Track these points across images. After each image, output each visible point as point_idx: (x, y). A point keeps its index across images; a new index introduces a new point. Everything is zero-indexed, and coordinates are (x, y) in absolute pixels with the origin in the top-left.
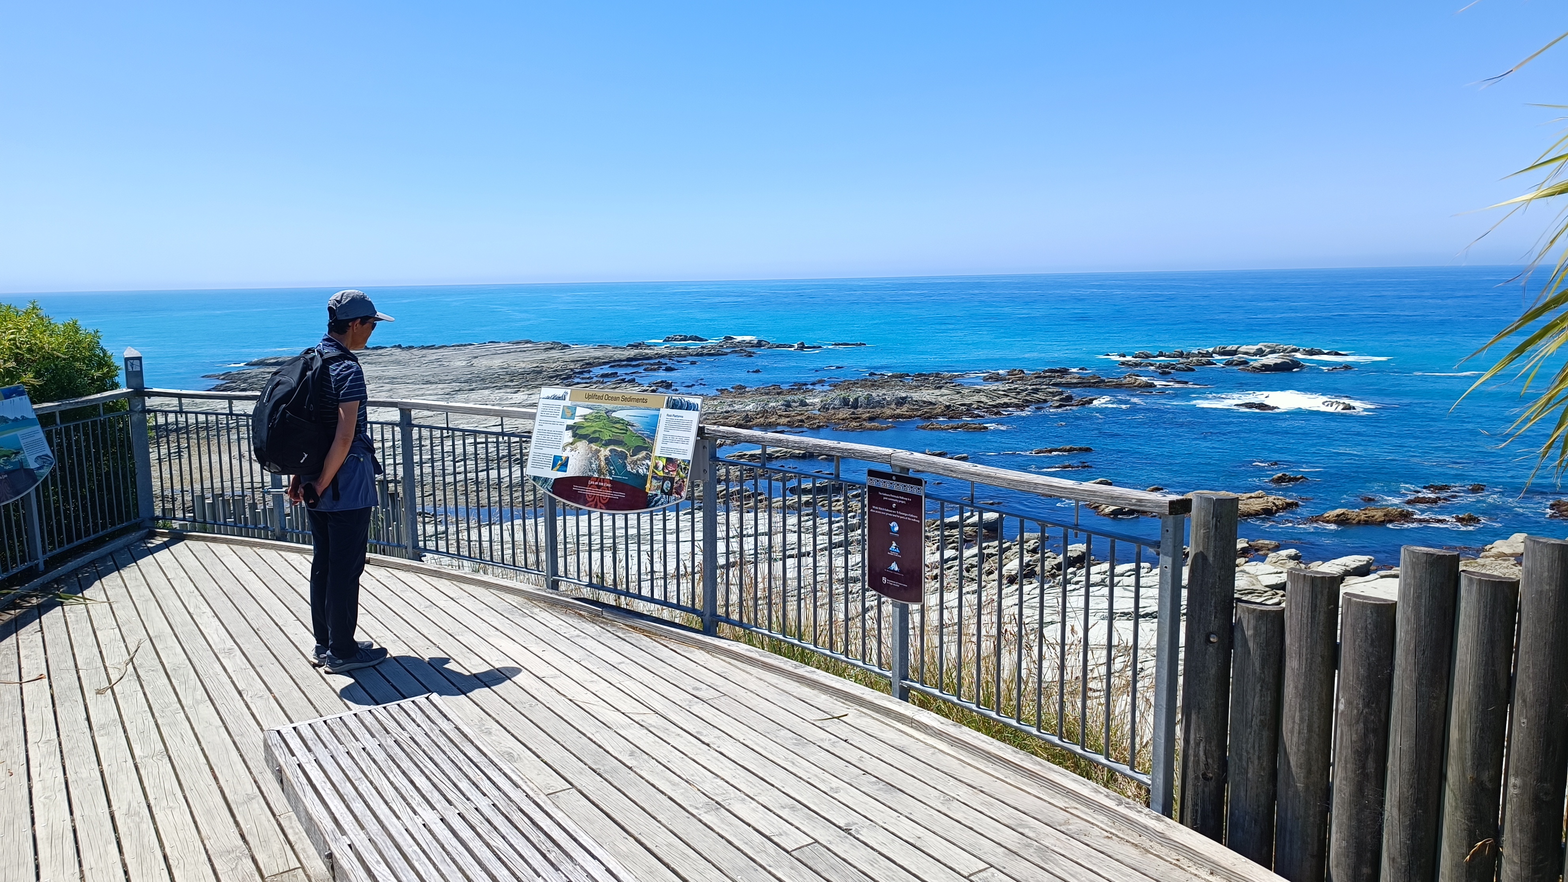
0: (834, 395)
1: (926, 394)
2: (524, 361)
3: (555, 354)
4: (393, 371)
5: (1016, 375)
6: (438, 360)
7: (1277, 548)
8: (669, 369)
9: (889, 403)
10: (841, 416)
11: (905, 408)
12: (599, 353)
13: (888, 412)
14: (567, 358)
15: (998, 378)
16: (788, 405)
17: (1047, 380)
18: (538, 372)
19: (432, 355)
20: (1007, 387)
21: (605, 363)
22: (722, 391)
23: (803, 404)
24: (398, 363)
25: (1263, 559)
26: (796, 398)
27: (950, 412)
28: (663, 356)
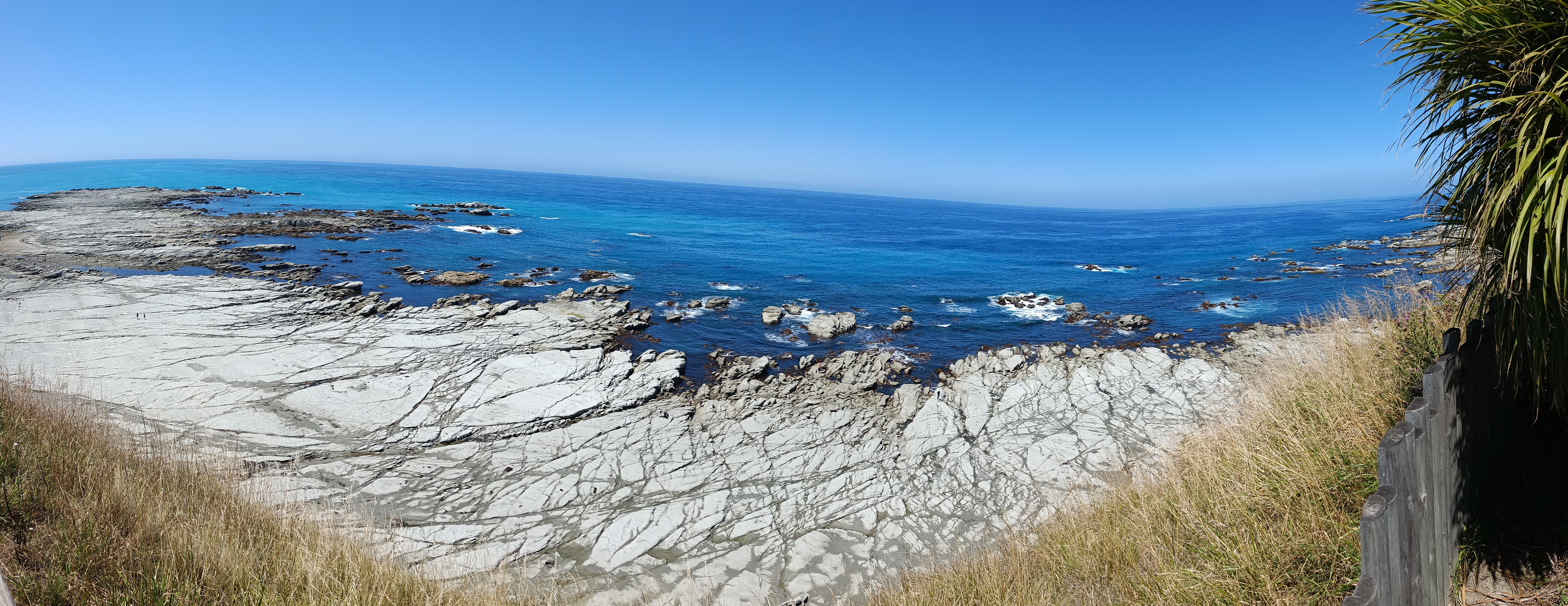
0: (285, 219)
1: (329, 221)
2: (141, 197)
3: (156, 193)
4: (84, 201)
5: (371, 212)
6: (104, 195)
7: (481, 298)
8: (207, 203)
9: (311, 224)
10: (288, 230)
11: (318, 227)
12: (175, 194)
13: (310, 229)
14: (161, 195)
15: (361, 214)
16: (263, 223)
17: (384, 216)
18: (147, 202)
19: (102, 193)
20: (366, 218)
21: (178, 199)
22: (231, 215)
23: (270, 223)
24: (87, 197)
25: (475, 303)
26: (267, 220)
27: (339, 230)
28: (204, 196)
